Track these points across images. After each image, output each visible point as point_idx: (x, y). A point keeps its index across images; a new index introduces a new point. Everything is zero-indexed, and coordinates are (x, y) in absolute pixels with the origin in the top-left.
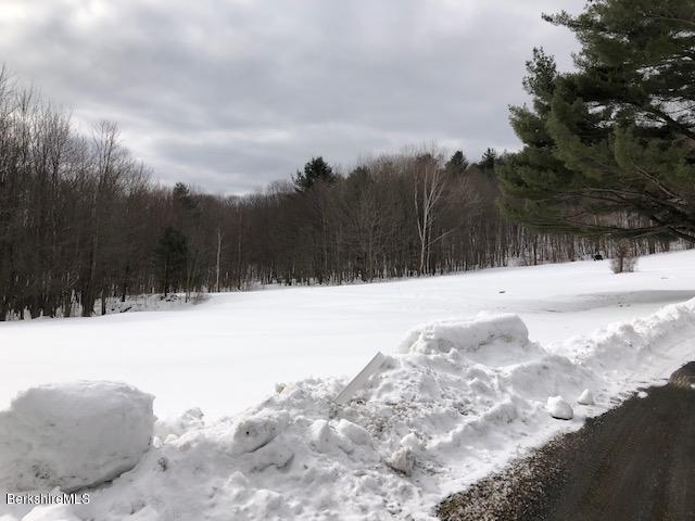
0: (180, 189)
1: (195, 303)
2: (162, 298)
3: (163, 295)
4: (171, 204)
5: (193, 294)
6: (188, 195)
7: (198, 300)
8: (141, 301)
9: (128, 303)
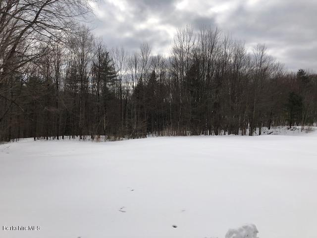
0: (301, 73)
1: (307, 132)
2: (288, 129)
3: (289, 127)
4: (296, 80)
5: (306, 127)
6: (305, 75)
7: (308, 131)
8: (277, 130)
9: (271, 130)
